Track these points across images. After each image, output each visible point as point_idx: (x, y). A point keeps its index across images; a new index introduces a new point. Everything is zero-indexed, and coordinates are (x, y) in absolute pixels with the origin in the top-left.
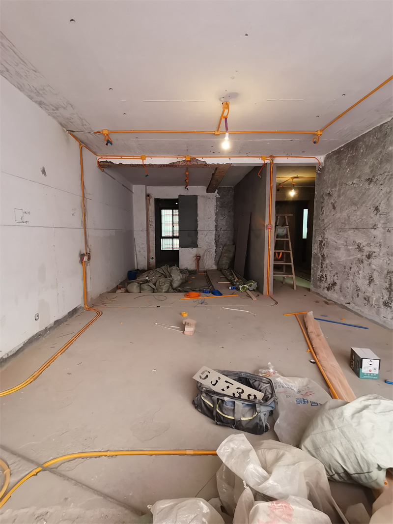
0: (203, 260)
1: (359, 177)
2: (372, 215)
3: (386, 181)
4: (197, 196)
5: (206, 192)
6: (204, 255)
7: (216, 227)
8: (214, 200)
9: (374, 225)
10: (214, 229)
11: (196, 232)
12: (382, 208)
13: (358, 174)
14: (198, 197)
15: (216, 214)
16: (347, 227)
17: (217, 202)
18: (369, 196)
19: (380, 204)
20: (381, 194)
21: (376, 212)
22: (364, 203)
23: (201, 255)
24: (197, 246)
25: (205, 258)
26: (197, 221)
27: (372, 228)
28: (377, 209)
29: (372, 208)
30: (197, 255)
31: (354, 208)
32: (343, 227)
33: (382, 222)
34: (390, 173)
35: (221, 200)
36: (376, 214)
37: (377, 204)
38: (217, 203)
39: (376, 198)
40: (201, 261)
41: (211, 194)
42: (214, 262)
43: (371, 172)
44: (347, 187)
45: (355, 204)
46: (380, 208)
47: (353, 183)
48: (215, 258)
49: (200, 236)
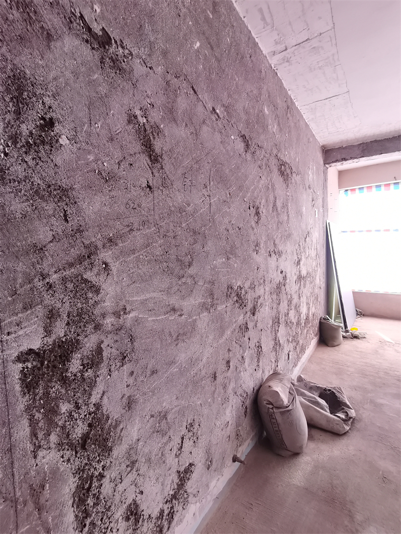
1: (226, 109)
3: (264, 166)
9: (255, 243)
13: (225, 98)
18: (246, 177)
20: (260, 185)
21: (256, 218)
22: (240, 188)
28: (257, 212)
29: (251, 209)
33: (263, 238)
34: (267, 156)
36: (257, 223)
37: (258, 203)
39: (255, 189)
43: (248, 123)
44: (200, 108)
45: (224, 182)
46: (261, 213)
47: (214, 110)
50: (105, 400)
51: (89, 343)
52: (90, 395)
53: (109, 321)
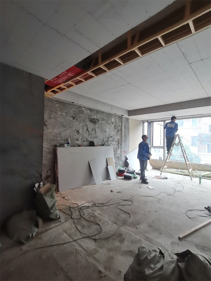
1: (66, 113)
2: (76, 134)
3: (82, 121)
9: (77, 139)
12: (81, 131)
13: (66, 111)
16: (59, 139)
18: (73, 125)
19: (79, 130)
20: (80, 126)
21: (77, 133)
22: (71, 127)
27: (76, 140)
28: (78, 132)
29: (75, 131)
31: (64, 129)
32: (55, 139)
33: (81, 138)
34: (83, 119)
36: (78, 134)
37: (78, 130)
39: (77, 127)
43: (74, 114)
44: (58, 115)
45: (65, 127)
46: (80, 132)
47: (62, 114)
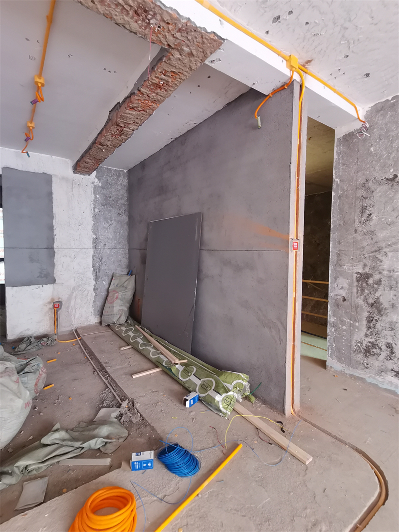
0: (68, 307)
4: (50, 176)
5: (71, 171)
6: (69, 299)
7: (96, 241)
8: (90, 190)
10: (91, 245)
11: (50, 250)
14: (54, 179)
15: (95, 217)
17: (95, 193)
23: (64, 297)
24: (53, 281)
25: (72, 303)
26: (51, 228)
30: (53, 299)
35: (104, 192)
38: (96, 197)
40: (62, 313)
41: (82, 176)
42: (91, 310)
48: (94, 301)
49: (59, 259)
50: (381, 298)
51: (377, 277)
52: (375, 293)
53: (385, 273)
